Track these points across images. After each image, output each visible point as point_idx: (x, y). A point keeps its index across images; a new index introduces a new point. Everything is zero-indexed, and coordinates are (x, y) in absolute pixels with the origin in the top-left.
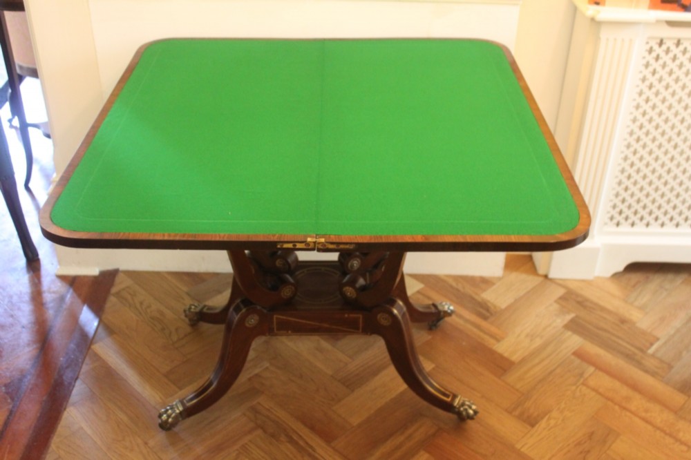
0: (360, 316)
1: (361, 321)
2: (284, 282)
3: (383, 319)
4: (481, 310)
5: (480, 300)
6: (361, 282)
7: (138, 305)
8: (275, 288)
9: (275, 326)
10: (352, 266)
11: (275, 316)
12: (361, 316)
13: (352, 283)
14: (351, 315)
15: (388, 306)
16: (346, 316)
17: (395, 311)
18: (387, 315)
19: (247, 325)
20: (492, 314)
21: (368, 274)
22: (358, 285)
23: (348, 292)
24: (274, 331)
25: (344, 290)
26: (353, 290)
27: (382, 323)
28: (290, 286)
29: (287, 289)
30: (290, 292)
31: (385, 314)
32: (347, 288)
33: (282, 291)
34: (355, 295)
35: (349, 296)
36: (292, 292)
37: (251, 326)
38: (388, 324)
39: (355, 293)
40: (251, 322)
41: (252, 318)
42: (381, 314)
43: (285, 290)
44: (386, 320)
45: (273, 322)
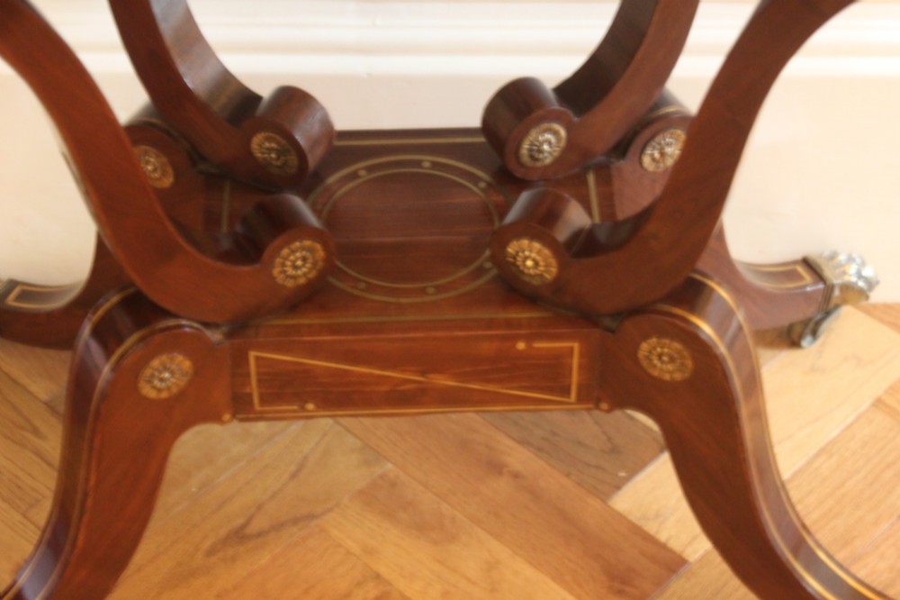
0: (573, 349)
1: (575, 362)
2: (282, 224)
3: (661, 360)
6: (576, 217)
8: (250, 249)
9: (254, 389)
10: (535, 152)
11: (252, 355)
12: (576, 346)
13: (541, 222)
14: (539, 345)
15: (682, 313)
16: (521, 346)
17: (706, 329)
18: (677, 346)
19: (148, 391)
21: (591, 179)
22: (561, 232)
23: (526, 258)
24: (251, 403)
25: (511, 250)
26: (547, 252)
27: (655, 373)
28: (307, 243)
29: (293, 252)
30: (308, 265)
31: (667, 341)
32: (525, 242)
33: (278, 260)
34: (554, 270)
35: (532, 272)
36: (315, 264)
37: (164, 395)
38: (678, 376)
39: (553, 261)
40: (162, 380)
41: (166, 369)
42: (654, 340)
43: (286, 258)
44: (672, 360)
45: (248, 375)
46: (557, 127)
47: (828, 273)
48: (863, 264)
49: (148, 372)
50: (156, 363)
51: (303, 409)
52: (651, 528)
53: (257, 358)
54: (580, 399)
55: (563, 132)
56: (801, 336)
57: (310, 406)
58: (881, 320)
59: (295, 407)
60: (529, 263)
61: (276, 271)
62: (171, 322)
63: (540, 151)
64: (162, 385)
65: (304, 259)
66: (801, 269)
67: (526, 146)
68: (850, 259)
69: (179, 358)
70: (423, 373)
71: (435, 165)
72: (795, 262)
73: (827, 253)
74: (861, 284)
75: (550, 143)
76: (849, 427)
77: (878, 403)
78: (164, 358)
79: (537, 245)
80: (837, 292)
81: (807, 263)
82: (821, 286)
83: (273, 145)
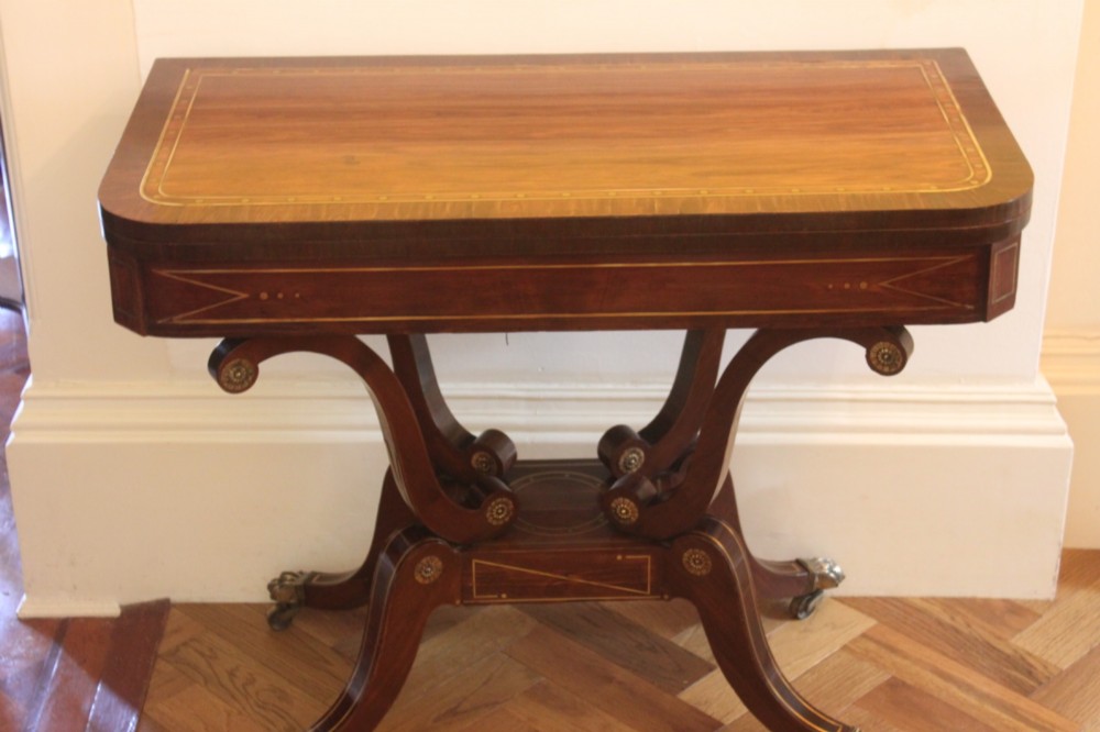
0: (647, 560)
1: (649, 568)
2: (492, 491)
3: (695, 563)
4: (1014, 673)
5: (1008, 651)
6: (649, 488)
7: (225, 679)
8: (474, 503)
9: (474, 583)
10: (627, 464)
11: (474, 561)
12: (649, 557)
14: (629, 557)
15: (706, 534)
16: (619, 557)
17: (718, 543)
18: (703, 553)
19: (419, 579)
20: (1040, 683)
22: (641, 493)
23: (621, 509)
24: (472, 593)
25: (613, 505)
26: (632, 504)
27: (692, 572)
28: (504, 500)
29: (498, 504)
30: (505, 513)
31: (697, 551)
32: (621, 499)
33: (489, 508)
34: (637, 515)
35: (625, 517)
36: (508, 513)
37: (427, 582)
38: (704, 572)
39: (636, 510)
40: (426, 572)
41: (429, 566)
42: (690, 551)
43: (494, 507)
44: (701, 563)
45: (471, 575)
46: (638, 450)
47: (811, 567)
48: (835, 565)
49: (420, 566)
50: (424, 561)
51: (500, 597)
52: (702, 708)
53: (476, 564)
54: (652, 593)
55: (642, 454)
56: (797, 611)
57: (504, 596)
58: (850, 605)
59: (496, 596)
60: (624, 511)
61: (488, 515)
62: (433, 539)
63: (630, 464)
64: (427, 575)
65: (502, 509)
66: (794, 565)
67: (622, 460)
68: (826, 562)
69: (437, 559)
70: (566, 575)
71: (571, 476)
72: (791, 562)
73: (811, 557)
74: (832, 575)
75: (634, 458)
76: (826, 659)
77: (845, 648)
78: (428, 558)
79: (627, 501)
80: (817, 580)
81: (799, 563)
82: (805, 574)
83: (484, 459)
